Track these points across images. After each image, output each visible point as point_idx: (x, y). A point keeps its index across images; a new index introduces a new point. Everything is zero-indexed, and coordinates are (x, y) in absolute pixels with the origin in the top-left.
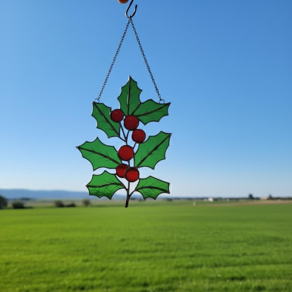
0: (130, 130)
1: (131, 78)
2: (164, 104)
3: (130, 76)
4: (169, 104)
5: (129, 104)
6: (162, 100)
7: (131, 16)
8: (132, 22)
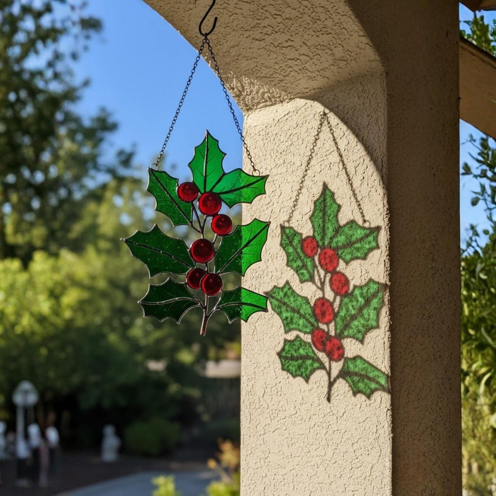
0: (208, 215)
1: (208, 134)
2: (259, 176)
3: (207, 131)
4: (267, 177)
5: (207, 174)
6: (256, 171)
7: (207, 32)
8: (208, 44)
